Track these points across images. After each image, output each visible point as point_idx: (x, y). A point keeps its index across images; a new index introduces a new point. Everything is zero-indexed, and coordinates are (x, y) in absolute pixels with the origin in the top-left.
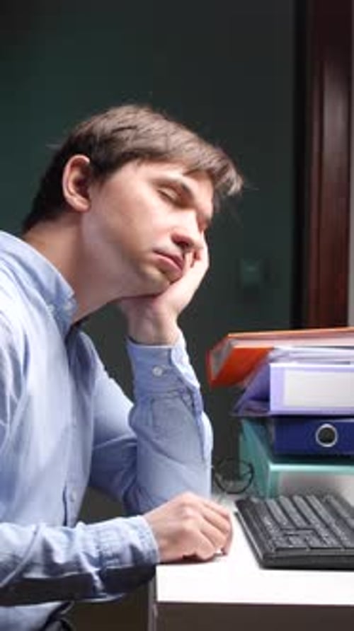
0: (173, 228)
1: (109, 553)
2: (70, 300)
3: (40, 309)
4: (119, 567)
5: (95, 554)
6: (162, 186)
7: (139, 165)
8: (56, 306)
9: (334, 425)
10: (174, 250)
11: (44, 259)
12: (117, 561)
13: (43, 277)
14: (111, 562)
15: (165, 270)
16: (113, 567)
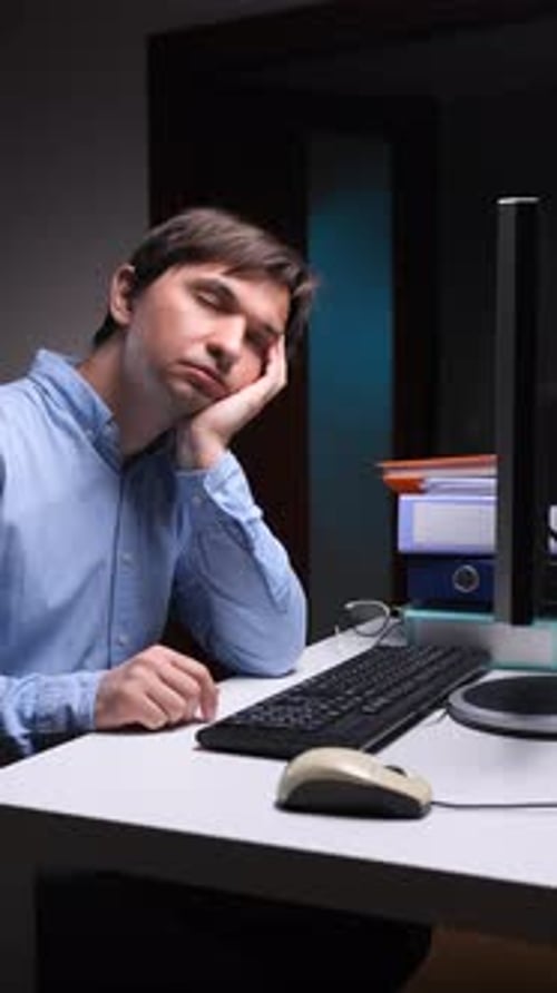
0: (206, 337)
1: (42, 714)
2: (109, 423)
3: (70, 432)
4: (49, 731)
5: (28, 714)
6: (199, 290)
7: (178, 269)
8: (94, 430)
9: (475, 567)
10: (209, 362)
11: (81, 380)
12: (49, 723)
13: (78, 401)
14: (43, 725)
15: (198, 386)
16: (42, 731)
